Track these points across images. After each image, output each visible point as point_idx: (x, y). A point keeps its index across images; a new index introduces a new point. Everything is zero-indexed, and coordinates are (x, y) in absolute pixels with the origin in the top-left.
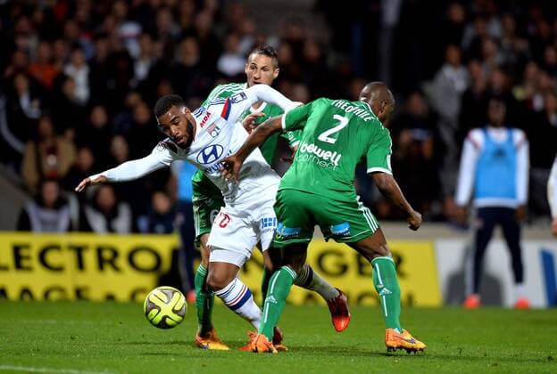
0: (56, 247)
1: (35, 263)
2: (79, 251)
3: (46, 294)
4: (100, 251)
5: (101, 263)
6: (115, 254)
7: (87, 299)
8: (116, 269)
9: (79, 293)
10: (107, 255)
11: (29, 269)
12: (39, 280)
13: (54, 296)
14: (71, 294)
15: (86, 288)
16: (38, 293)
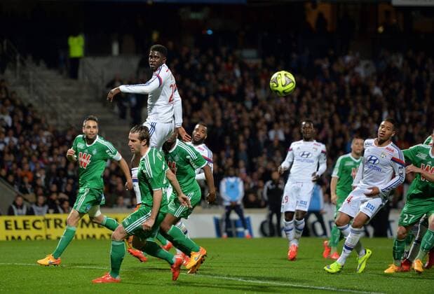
0: (38, 221)
1: (31, 227)
2: (48, 221)
3: (35, 238)
4: (55, 220)
5: (56, 225)
6: (61, 221)
7: (50, 239)
8: (61, 227)
9: (47, 237)
10: (58, 222)
11: (29, 229)
12: (32, 233)
13: (38, 238)
14: (44, 238)
15: (50, 235)
16: (32, 237)
